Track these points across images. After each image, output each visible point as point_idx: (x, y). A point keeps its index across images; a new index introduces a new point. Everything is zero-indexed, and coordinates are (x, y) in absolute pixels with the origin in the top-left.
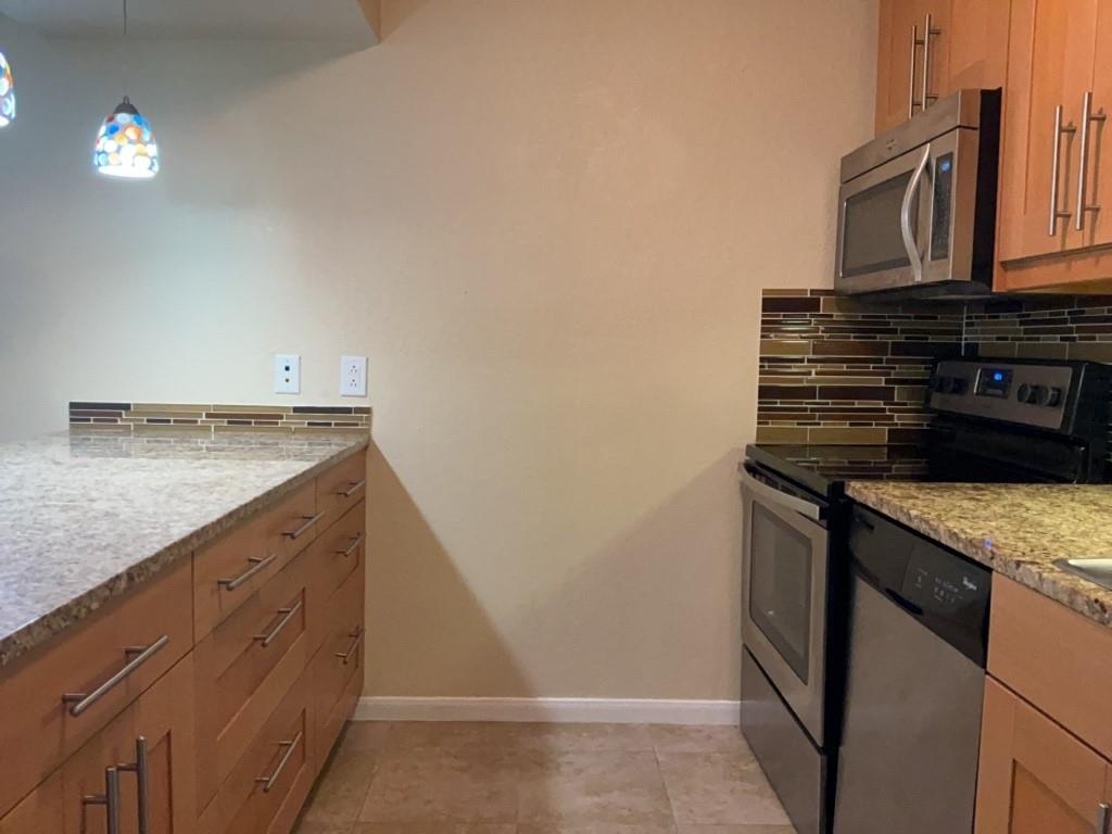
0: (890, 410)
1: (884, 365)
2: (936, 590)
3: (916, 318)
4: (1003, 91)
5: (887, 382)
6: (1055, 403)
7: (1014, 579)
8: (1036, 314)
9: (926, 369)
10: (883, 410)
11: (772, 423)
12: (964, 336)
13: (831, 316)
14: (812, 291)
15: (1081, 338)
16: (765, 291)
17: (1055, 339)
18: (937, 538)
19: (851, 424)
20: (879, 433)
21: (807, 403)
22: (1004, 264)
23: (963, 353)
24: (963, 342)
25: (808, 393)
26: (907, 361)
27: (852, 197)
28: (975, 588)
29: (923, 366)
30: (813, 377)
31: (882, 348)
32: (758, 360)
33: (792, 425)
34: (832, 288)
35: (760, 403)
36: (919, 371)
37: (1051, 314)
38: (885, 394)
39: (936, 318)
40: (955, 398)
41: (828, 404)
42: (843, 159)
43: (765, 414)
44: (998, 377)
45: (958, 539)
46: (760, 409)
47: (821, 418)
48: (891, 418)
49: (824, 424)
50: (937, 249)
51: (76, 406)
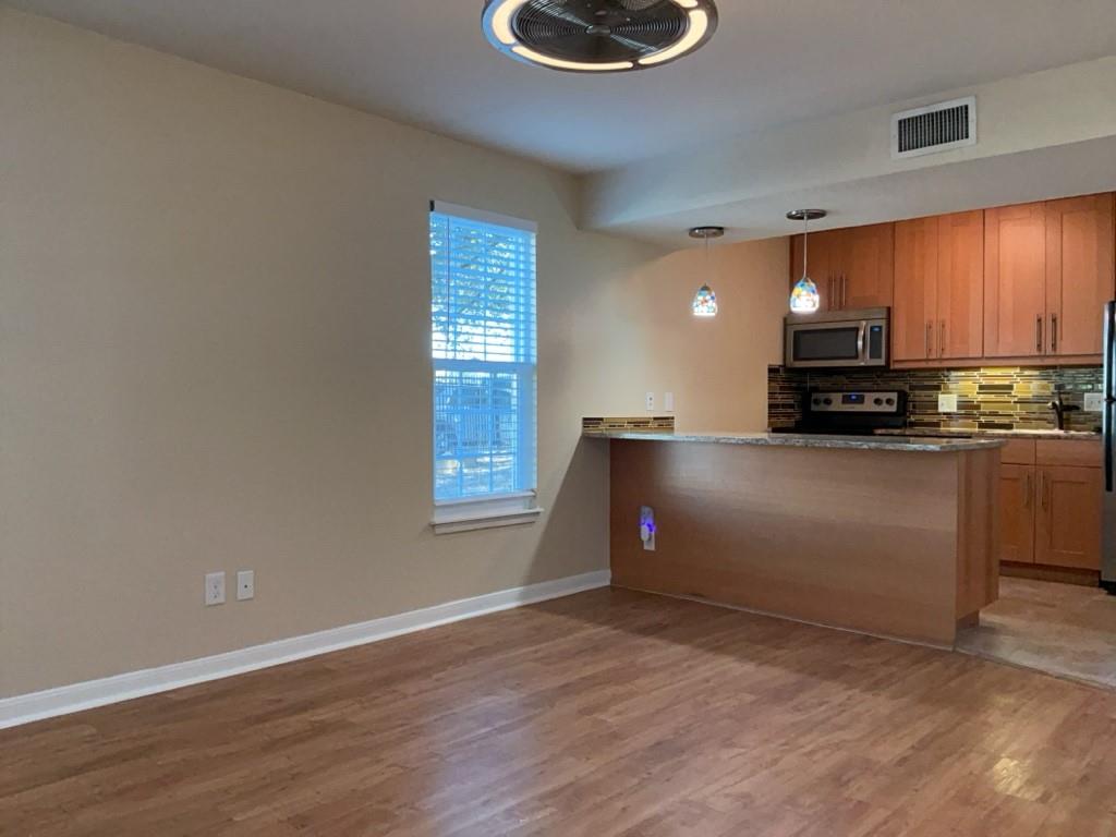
3: (798, 376)
4: (892, 307)
6: (893, 404)
13: (783, 375)
14: (779, 365)
22: (895, 361)
34: (784, 365)
50: (875, 354)
51: (585, 419)
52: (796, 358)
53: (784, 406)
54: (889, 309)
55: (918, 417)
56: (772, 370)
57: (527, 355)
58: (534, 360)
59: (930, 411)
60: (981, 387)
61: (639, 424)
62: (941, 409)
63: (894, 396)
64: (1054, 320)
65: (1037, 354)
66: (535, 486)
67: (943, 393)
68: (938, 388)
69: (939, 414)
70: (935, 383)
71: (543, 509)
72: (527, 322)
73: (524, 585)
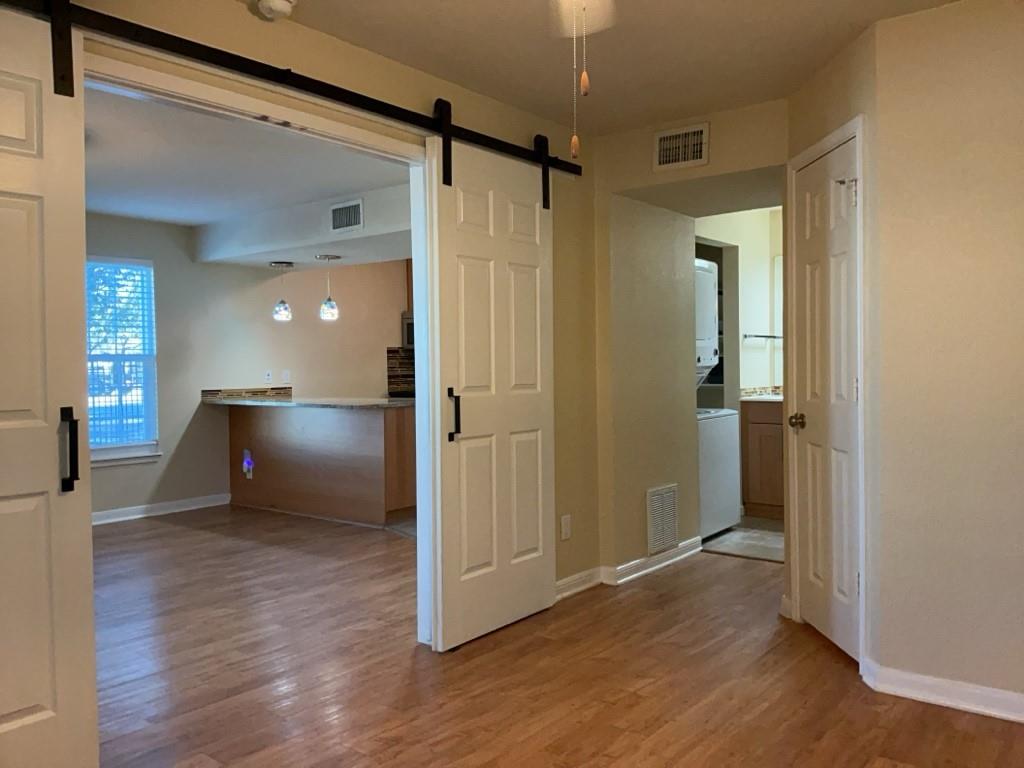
51: (203, 391)
56: (390, 351)
57: (151, 350)
58: (155, 352)
61: (255, 393)
66: (157, 438)
71: (167, 452)
72: (150, 327)
73: (149, 503)
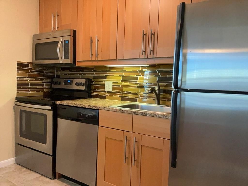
0: (44, 88)
1: (42, 79)
2: (86, 115)
3: (47, 70)
4: (77, 30)
5: (43, 82)
6: (83, 85)
7: (104, 110)
8: (73, 70)
9: (50, 80)
10: (42, 88)
11: (20, 92)
12: (56, 74)
13: (32, 68)
14: (28, 63)
15: (83, 75)
16: (17, 62)
17: (78, 75)
18: (85, 107)
19: (36, 92)
20: (42, 93)
21: (27, 87)
22: (78, 61)
23: (56, 77)
24: (56, 75)
25: (27, 85)
26: (46, 78)
27: (37, 44)
28: (95, 113)
29: (49, 79)
30: (28, 81)
31: (41, 76)
32: (16, 77)
33: (25, 92)
34: (32, 62)
35: (17, 87)
36: (49, 80)
37: (77, 70)
38: (42, 85)
39: (51, 70)
40: (59, 85)
41: (31, 87)
42: (33, 35)
43: (18, 90)
44: (69, 81)
45: (91, 106)
46: (17, 89)
47: (30, 90)
48: (44, 90)
49: (31, 92)
50: (66, 57)
52: (36, 59)
53: (32, 85)
54: (75, 32)
55: (97, 93)
56: (19, 64)
59: (101, 90)
60: (123, 78)
62: (106, 89)
63: (84, 81)
64: (153, 34)
65: (143, 56)
67: (107, 81)
68: (105, 78)
69: (105, 92)
70: (104, 75)
